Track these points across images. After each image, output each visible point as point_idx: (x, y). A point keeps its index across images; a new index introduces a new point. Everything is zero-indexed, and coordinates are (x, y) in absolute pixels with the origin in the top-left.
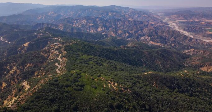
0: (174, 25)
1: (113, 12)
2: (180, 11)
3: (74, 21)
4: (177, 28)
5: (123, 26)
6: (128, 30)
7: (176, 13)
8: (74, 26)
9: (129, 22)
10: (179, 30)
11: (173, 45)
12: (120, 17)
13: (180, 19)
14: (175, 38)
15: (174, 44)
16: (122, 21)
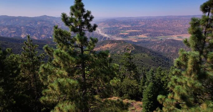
2: (107, 20)
4: (100, 33)
7: (103, 22)
12: (50, 25)
13: (105, 26)
16: (49, 28)
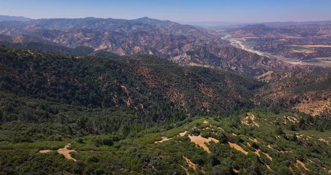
0: (238, 43)
1: (140, 24)
2: (248, 26)
3: (61, 35)
4: (243, 47)
5: (150, 42)
6: (157, 48)
7: (242, 29)
8: (54, 41)
9: (161, 37)
10: (246, 50)
11: (233, 68)
12: (151, 31)
13: (247, 36)
14: (239, 59)
15: (235, 67)
16: (149, 35)
